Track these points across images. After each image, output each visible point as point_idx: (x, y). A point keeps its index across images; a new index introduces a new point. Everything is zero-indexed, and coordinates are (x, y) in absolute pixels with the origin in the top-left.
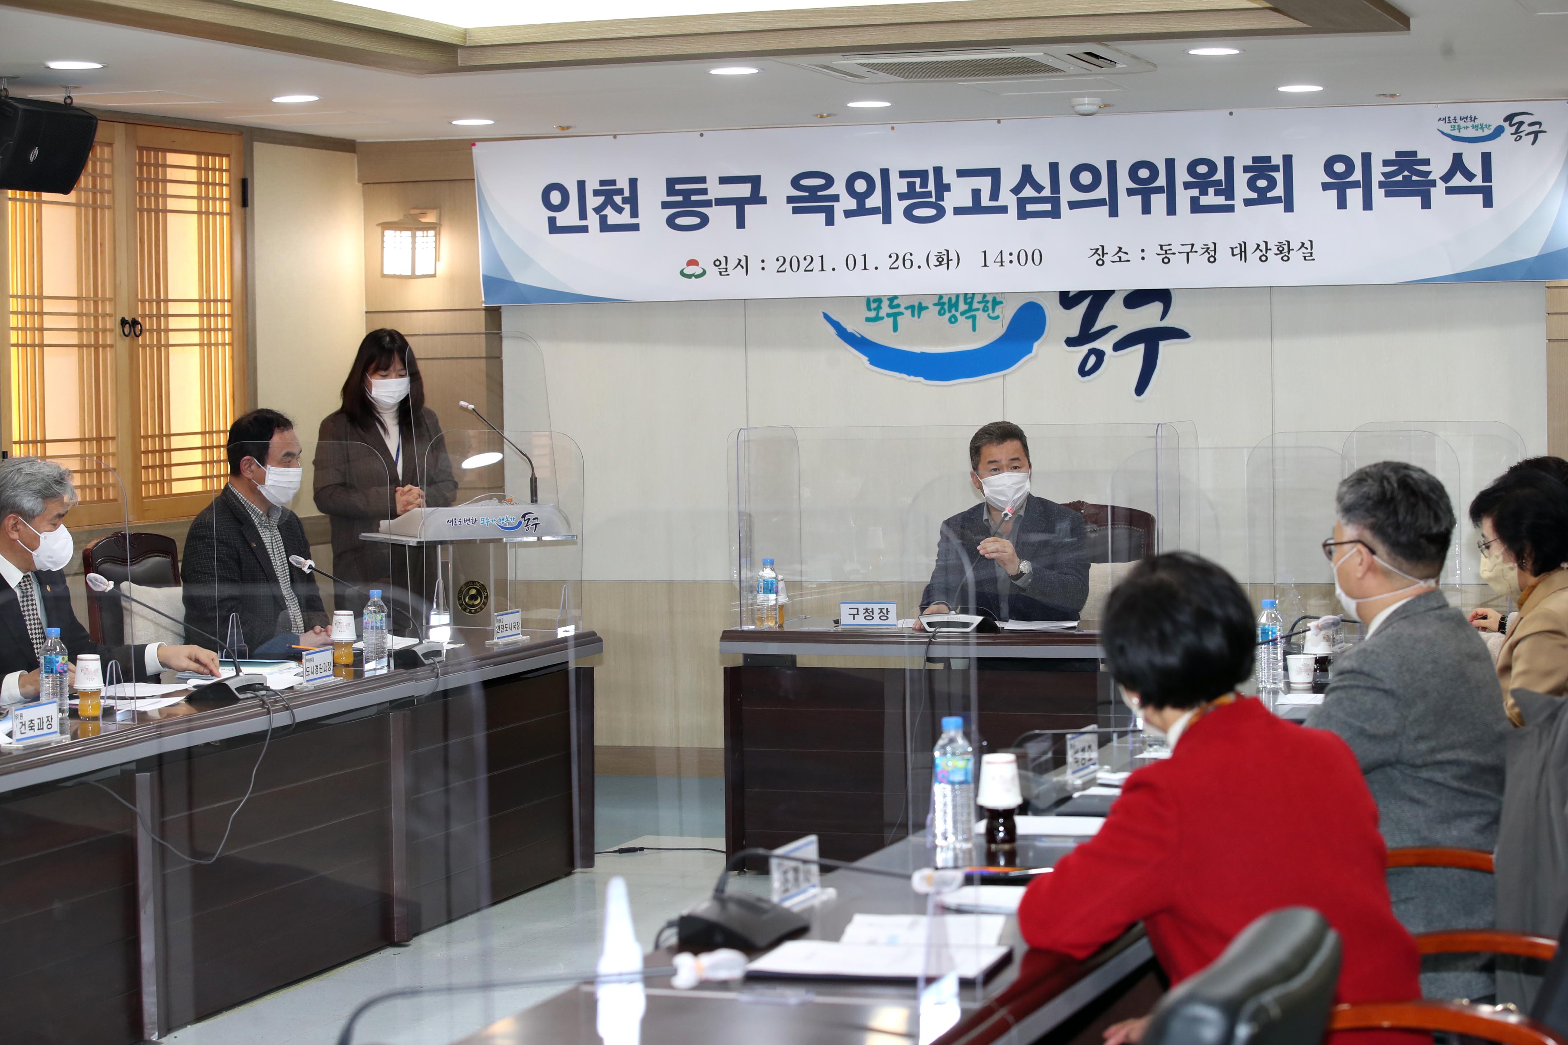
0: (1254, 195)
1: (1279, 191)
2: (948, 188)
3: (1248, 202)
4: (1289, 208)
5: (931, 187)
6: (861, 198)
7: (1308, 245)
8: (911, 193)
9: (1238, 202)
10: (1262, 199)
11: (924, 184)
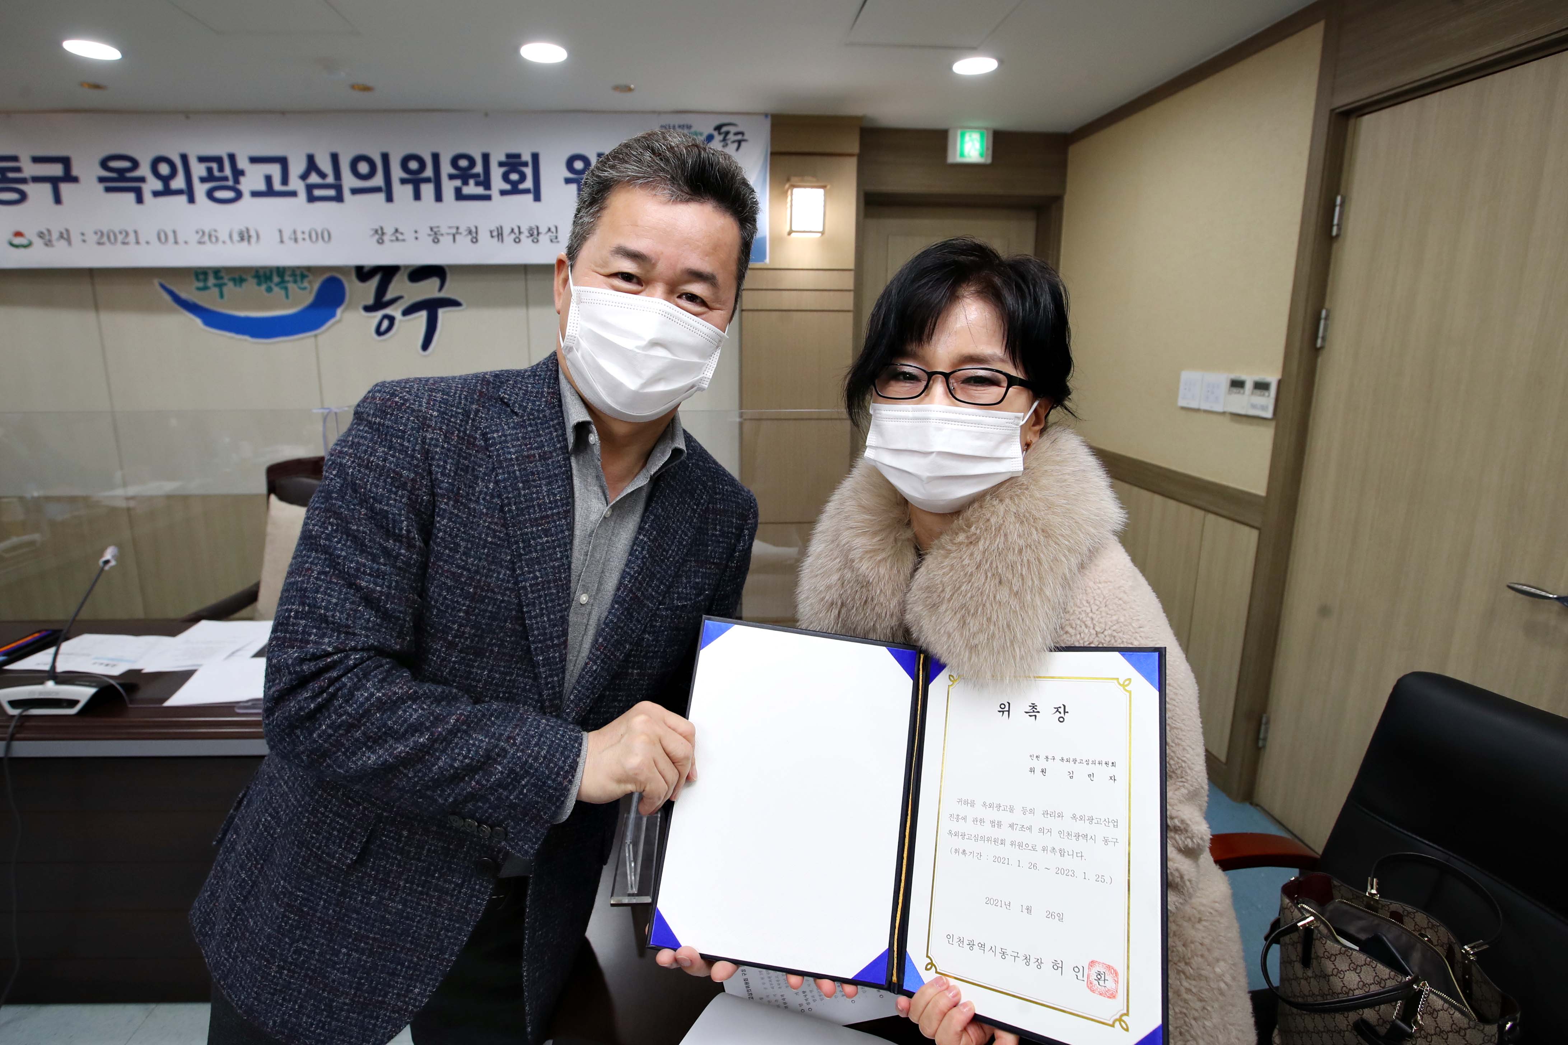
0: (508, 187)
1: (528, 184)
2: (242, 173)
3: (503, 193)
4: (537, 198)
5: (228, 171)
6: (166, 180)
7: (553, 229)
8: (209, 177)
9: (494, 192)
10: (515, 190)
11: (221, 169)
